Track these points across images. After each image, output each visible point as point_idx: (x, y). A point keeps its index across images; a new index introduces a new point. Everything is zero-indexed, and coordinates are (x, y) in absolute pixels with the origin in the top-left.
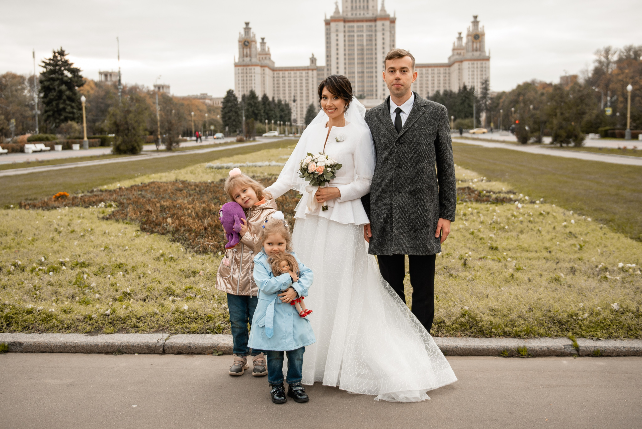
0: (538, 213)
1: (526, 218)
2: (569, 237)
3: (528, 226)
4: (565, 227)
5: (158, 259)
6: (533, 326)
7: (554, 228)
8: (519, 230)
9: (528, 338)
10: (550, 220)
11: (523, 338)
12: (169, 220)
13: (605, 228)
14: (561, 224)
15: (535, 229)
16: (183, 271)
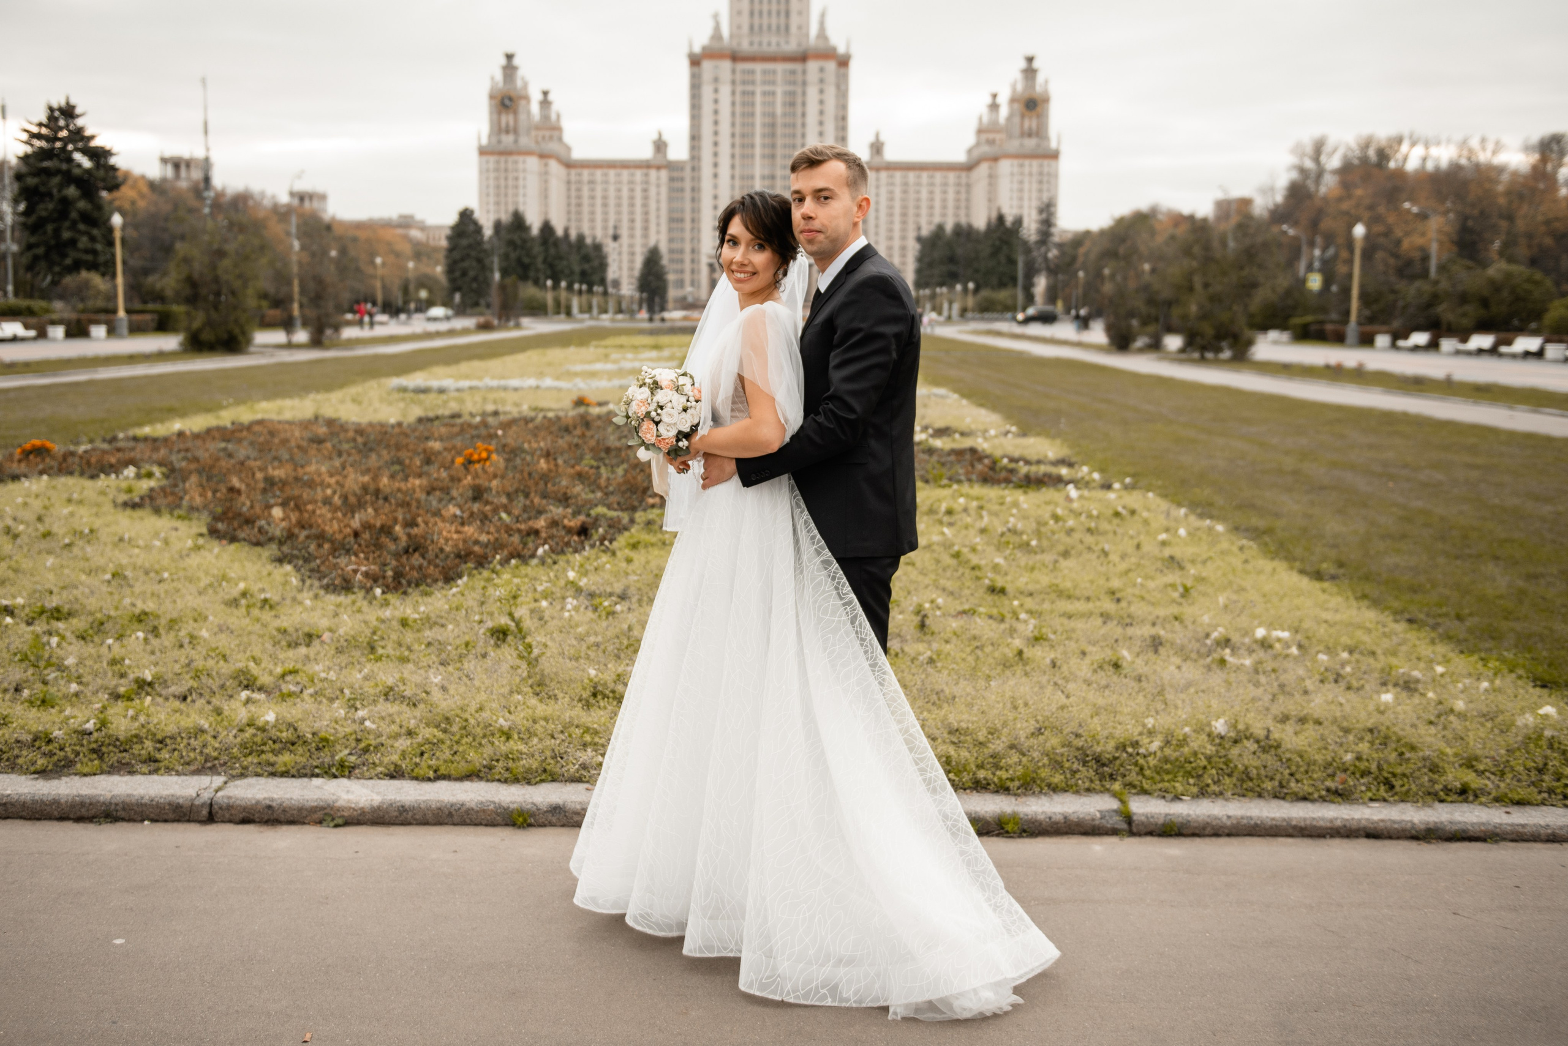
0: (1110, 512)
1: (1082, 523)
2: (1168, 568)
3: (1081, 542)
4: (1164, 543)
5: (234, 603)
6: (1039, 768)
7: (1138, 546)
8: (1061, 548)
9: (1025, 795)
10: (1133, 527)
11: (1015, 795)
12: (277, 512)
13: (1250, 548)
14: (1155, 539)
15: (1097, 548)
16: (284, 632)
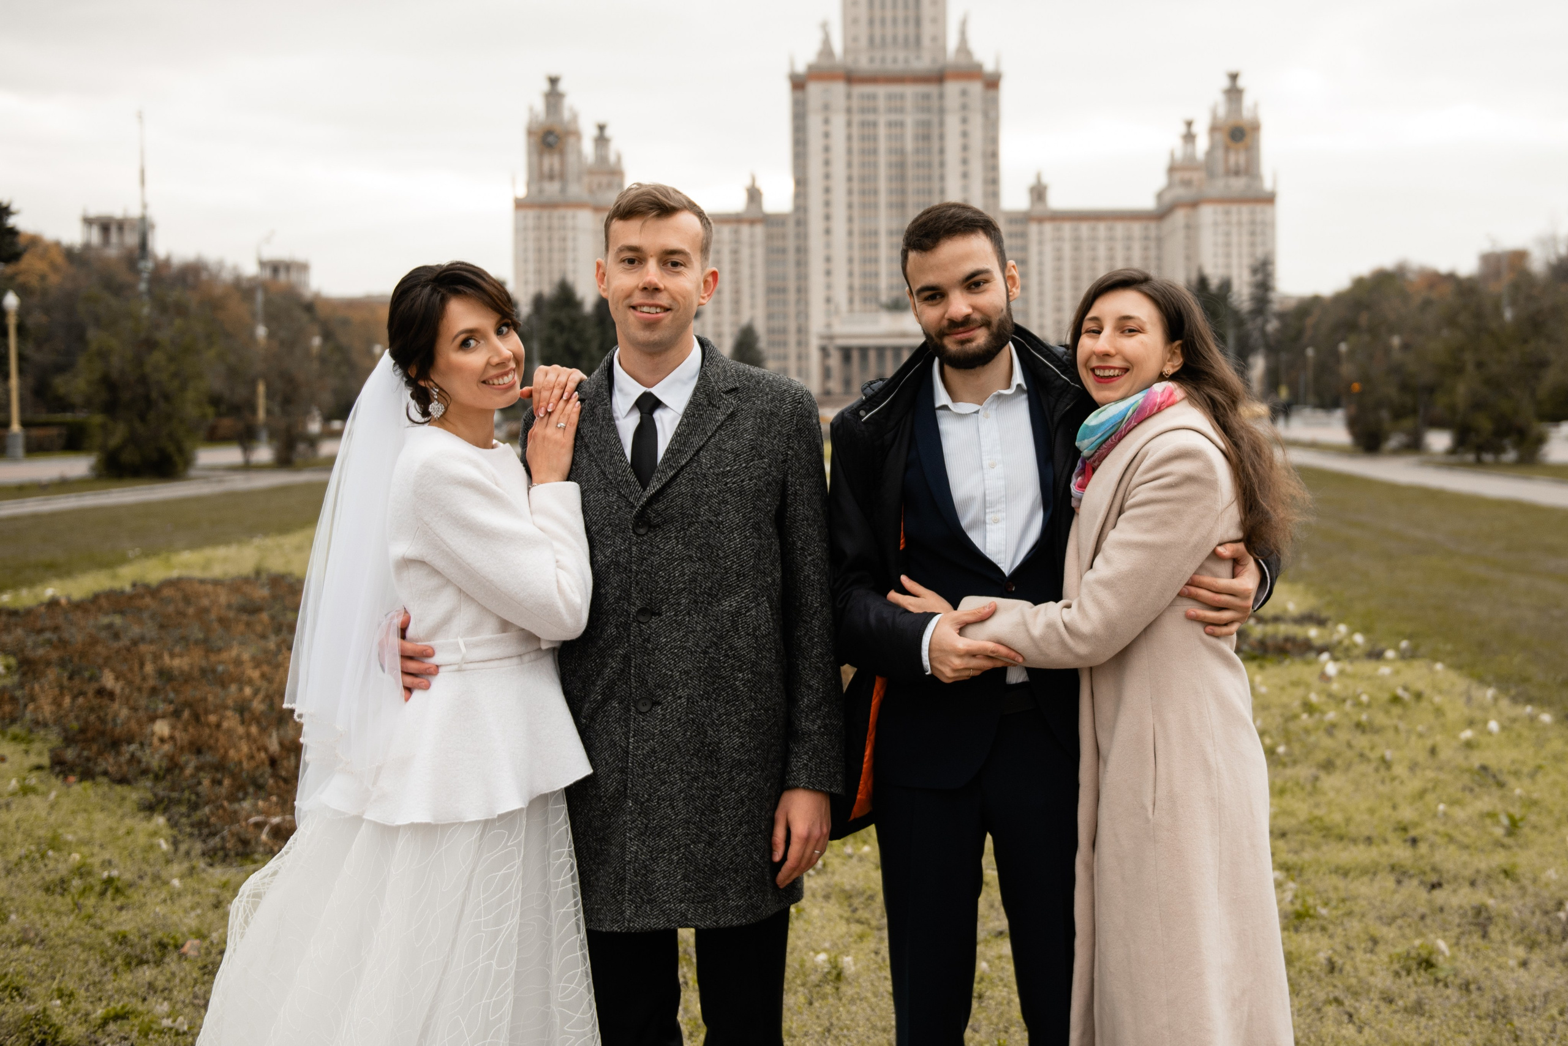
0: (1385, 696)
1: (1347, 714)
2: (1480, 786)
3: (1349, 745)
4: (1469, 745)
7: (1433, 751)
8: (1321, 756)
10: (1421, 720)
14: (1455, 737)
15: (1374, 755)
16: (122, 939)
